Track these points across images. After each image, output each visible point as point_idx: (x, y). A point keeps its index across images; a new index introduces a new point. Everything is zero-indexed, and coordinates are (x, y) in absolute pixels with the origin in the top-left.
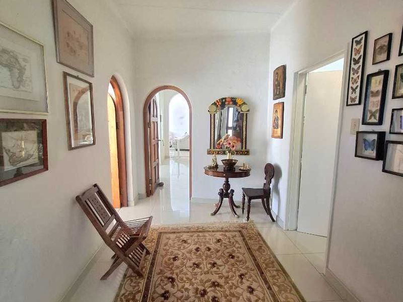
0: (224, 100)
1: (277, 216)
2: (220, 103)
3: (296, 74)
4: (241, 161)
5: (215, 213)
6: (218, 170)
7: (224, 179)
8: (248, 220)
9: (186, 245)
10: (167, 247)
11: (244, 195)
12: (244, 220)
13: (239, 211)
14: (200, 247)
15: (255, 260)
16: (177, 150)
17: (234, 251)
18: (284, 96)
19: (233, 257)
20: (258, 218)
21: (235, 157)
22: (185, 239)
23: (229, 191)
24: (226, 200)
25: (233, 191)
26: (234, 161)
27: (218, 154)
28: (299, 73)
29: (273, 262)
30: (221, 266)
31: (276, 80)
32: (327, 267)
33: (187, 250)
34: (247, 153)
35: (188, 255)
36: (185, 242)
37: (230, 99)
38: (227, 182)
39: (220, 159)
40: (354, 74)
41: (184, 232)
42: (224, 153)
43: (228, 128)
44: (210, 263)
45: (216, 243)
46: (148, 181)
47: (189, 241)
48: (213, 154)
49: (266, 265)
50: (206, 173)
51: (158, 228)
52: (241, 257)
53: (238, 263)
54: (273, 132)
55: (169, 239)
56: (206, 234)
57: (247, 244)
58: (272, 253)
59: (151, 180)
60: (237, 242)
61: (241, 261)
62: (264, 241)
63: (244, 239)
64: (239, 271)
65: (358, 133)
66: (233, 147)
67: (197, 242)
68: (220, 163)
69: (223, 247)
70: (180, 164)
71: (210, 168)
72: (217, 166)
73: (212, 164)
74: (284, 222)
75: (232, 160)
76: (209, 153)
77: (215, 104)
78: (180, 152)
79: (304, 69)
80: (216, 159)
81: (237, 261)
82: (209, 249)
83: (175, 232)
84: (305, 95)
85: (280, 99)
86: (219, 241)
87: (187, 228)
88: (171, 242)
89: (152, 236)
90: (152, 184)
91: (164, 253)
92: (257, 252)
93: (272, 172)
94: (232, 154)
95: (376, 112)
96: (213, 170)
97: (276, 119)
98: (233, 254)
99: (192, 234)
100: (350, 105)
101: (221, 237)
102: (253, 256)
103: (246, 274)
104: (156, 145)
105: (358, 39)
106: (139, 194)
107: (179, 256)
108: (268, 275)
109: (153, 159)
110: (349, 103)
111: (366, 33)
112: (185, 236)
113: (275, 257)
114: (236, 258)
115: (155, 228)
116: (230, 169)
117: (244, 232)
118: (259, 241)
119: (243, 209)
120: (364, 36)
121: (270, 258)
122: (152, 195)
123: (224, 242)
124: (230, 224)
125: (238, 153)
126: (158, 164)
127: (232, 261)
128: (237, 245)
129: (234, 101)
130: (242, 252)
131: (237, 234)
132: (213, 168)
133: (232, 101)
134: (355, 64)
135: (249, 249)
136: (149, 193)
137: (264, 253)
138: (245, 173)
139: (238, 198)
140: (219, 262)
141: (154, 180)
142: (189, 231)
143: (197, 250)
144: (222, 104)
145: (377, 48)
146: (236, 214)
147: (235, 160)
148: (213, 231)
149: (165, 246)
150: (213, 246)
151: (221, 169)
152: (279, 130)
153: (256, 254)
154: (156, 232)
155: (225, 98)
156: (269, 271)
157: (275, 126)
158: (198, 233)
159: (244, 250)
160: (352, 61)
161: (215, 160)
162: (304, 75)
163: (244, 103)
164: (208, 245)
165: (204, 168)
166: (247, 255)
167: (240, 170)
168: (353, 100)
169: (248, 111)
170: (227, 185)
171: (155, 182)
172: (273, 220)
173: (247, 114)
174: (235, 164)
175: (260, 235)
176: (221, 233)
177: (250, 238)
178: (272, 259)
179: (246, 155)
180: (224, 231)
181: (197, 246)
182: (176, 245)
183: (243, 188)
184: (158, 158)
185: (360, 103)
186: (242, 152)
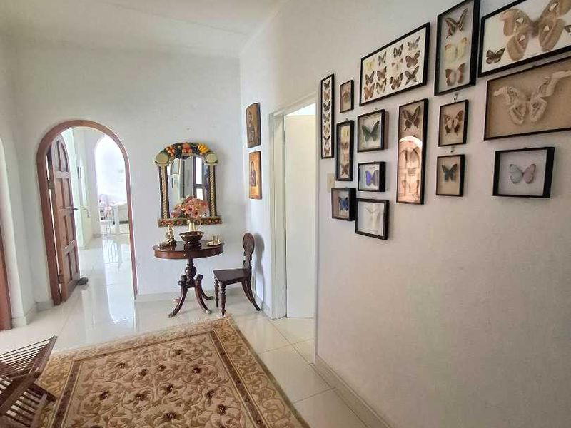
0: (179, 147)
1: (263, 303)
2: (173, 151)
3: (272, 115)
4: (209, 233)
5: (175, 313)
6: (177, 249)
7: (186, 261)
8: (223, 314)
9: (124, 371)
10: (90, 382)
11: (216, 280)
12: (218, 316)
13: (211, 304)
14: (148, 368)
15: (230, 367)
16: (114, 223)
17: (201, 362)
18: (260, 144)
19: (199, 371)
20: (237, 310)
21: (200, 228)
22: (123, 362)
23: (195, 278)
24: (191, 291)
25: (201, 277)
26: (198, 234)
27: (175, 224)
28: (275, 115)
29: (254, 364)
30: (179, 388)
31: (249, 122)
32: (316, 354)
33: (126, 377)
34: (218, 221)
35: (128, 385)
36: (123, 365)
37: (189, 146)
38: (191, 264)
39: (178, 232)
40: (325, 122)
41: (123, 351)
42: (185, 223)
43: (196, 186)
44: (163, 388)
45: (174, 356)
46: (55, 279)
47: (129, 364)
48: (167, 226)
49: (245, 370)
50: (158, 254)
51: (73, 353)
52: (211, 368)
53: (206, 377)
54: (251, 191)
55: (94, 367)
56: (160, 346)
57: (220, 349)
58: (253, 353)
59: (62, 276)
60: (206, 348)
61: (210, 374)
62: (244, 339)
63: (217, 342)
64: (207, 387)
65: (333, 190)
66: (196, 213)
67: (143, 362)
68: (178, 239)
69: (185, 360)
70: (122, 245)
71: (164, 246)
72: (174, 244)
73: (166, 241)
74: (271, 308)
75: (196, 232)
76: (161, 224)
77: (165, 151)
78: (121, 225)
79: (279, 110)
80: (172, 233)
81: (205, 375)
82: (163, 368)
83: (105, 355)
84: (284, 144)
85: (256, 147)
86: (178, 353)
87: (127, 343)
88: (97, 371)
89: (63, 369)
90: (63, 283)
91: (83, 391)
92: (233, 355)
93: (251, 244)
94: (196, 224)
95: (347, 166)
96: (169, 249)
97: (253, 174)
98: (200, 367)
99: (135, 351)
100: (325, 158)
101: (182, 346)
102: (227, 362)
103: (216, 389)
104: (69, 218)
105: (326, 82)
106: (37, 303)
107: (111, 390)
108: (246, 383)
109: (63, 241)
110: (324, 156)
111: (333, 76)
112: (122, 358)
113: (257, 357)
114: (203, 372)
115: (67, 354)
116: (194, 246)
117: (218, 332)
118: (238, 339)
119: (217, 300)
120: (331, 78)
121: (250, 359)
122: (65, 301)
123: (187, 352)
124: (199, 324)
125: (205, 222)
126: (75, 249)
127: (198, 376)
128: (206, 353)
129: (194, 149)
130: (212, 361)
131: (207, 337)
132: (168, 246)
133: (192, 148)
134: (325, 111)
135: (223, 354)
136: (58, 298)
137: (243, 356)
138: (216, 250)
139: (208, 285)
140: (177, 383)
141: (67, 276)
142: (131, 347)
143: (143, 373)
144: (178, 151)
145: (343, 94)
146: (206, 309)
147: (200, 233)
148: (171, 340)
149: (87, 379)
150: (169, 362)
151: (180, 247)
152: (257, 188)
153: (232, 358)
154: (70, 361)
155: (181, 144)
156: (249, 377)
157: (253, 183)
158: (145, 349)
159: (216, 357)
160: (322, 107)
161: (171, 235)
162: (281, 118)
163: (210, 152)
164: (161, 363)
165: (154, 248)
166: (220, 363)
167: (209, 245)
168: (327, 152)
169: (216, 162)
170: (192, 269)
171: (71, 279)
172: (258, 309)
173: (214, 167)
174: (200, 237)
175: (239, 332)
176: (183, 340)
177: (226, 339)
178: (254, 360)
179: (216, 223)
180: (187, 336)
181: (144, 367)
182: (106, 374)
183: (214, 272)
184: (74, 238)
185: (333, 156)
186: (211, 220)
